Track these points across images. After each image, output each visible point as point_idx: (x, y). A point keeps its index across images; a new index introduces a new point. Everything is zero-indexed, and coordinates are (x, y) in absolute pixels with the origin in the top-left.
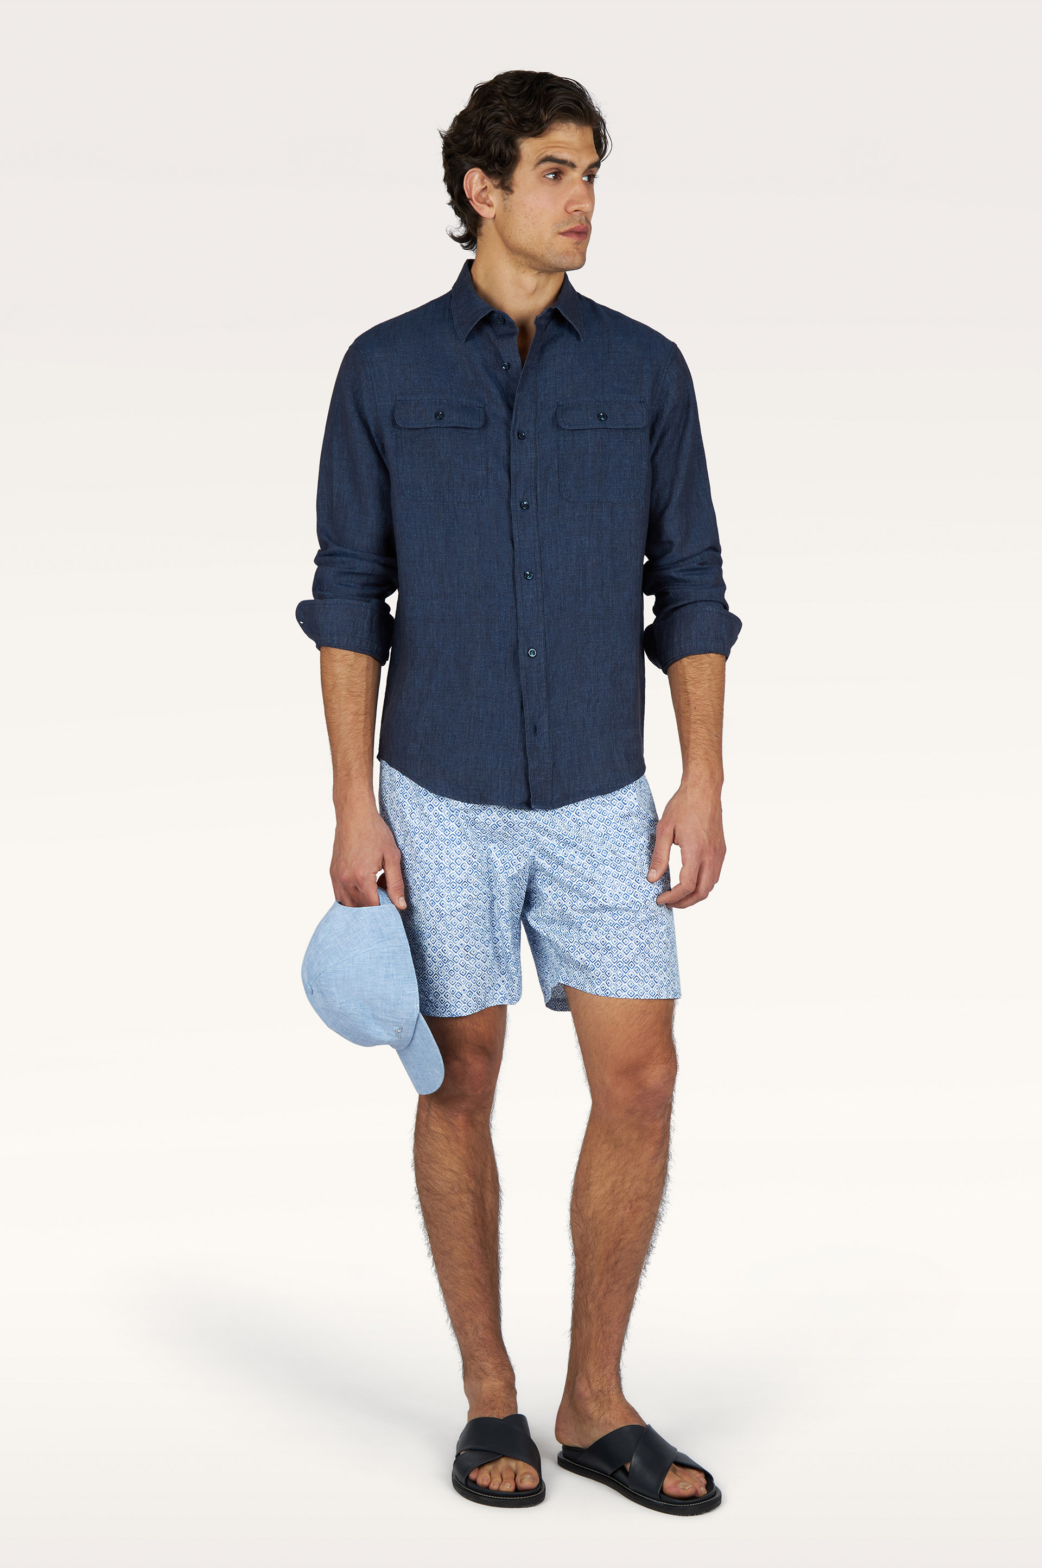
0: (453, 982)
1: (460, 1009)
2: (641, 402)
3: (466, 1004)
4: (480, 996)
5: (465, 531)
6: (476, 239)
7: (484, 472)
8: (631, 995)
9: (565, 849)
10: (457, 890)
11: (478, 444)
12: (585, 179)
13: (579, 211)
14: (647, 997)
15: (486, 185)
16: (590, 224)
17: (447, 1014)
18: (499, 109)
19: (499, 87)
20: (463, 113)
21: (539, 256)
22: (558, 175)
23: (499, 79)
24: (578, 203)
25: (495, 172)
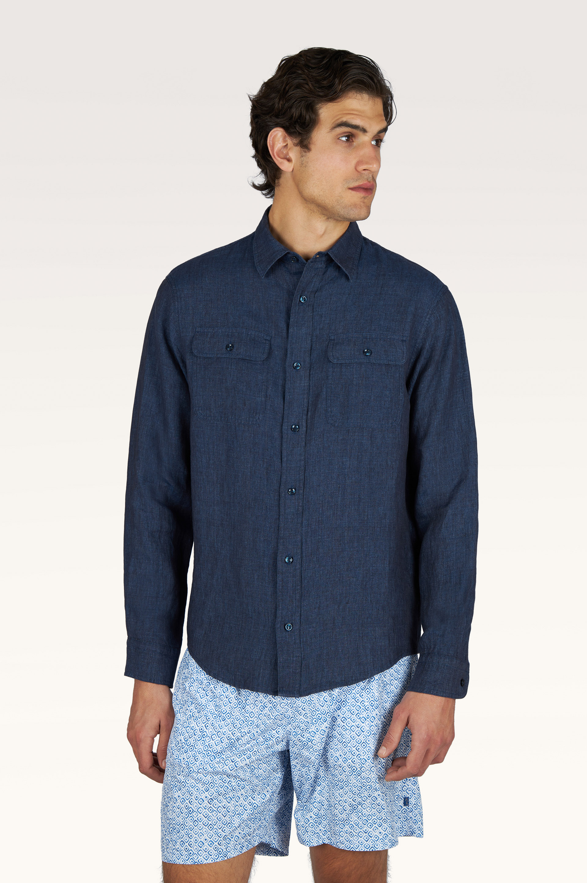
0: (196, 831)
1: (202, 857)
2: (403, 341)
3: (207, 853)
4: (221, 847)
5: (242, 449)
6: (274, 188)
7: (263, 399)
8: (348, 847)
9: (317, 725)
10: (211, 758)
11: (261, 373)
12: (374, 143)
13: (368, 170)
14: (362, 849)
15: (287, 143)
16: (376, 182)
17: (190, 861)
18: (300, 78)
19: (303, 59)
20: (270, 81)
21: (329, 207)
22: (350, 137)
23: (304, 54)
24: (367, 163)
25: (295, 132)
